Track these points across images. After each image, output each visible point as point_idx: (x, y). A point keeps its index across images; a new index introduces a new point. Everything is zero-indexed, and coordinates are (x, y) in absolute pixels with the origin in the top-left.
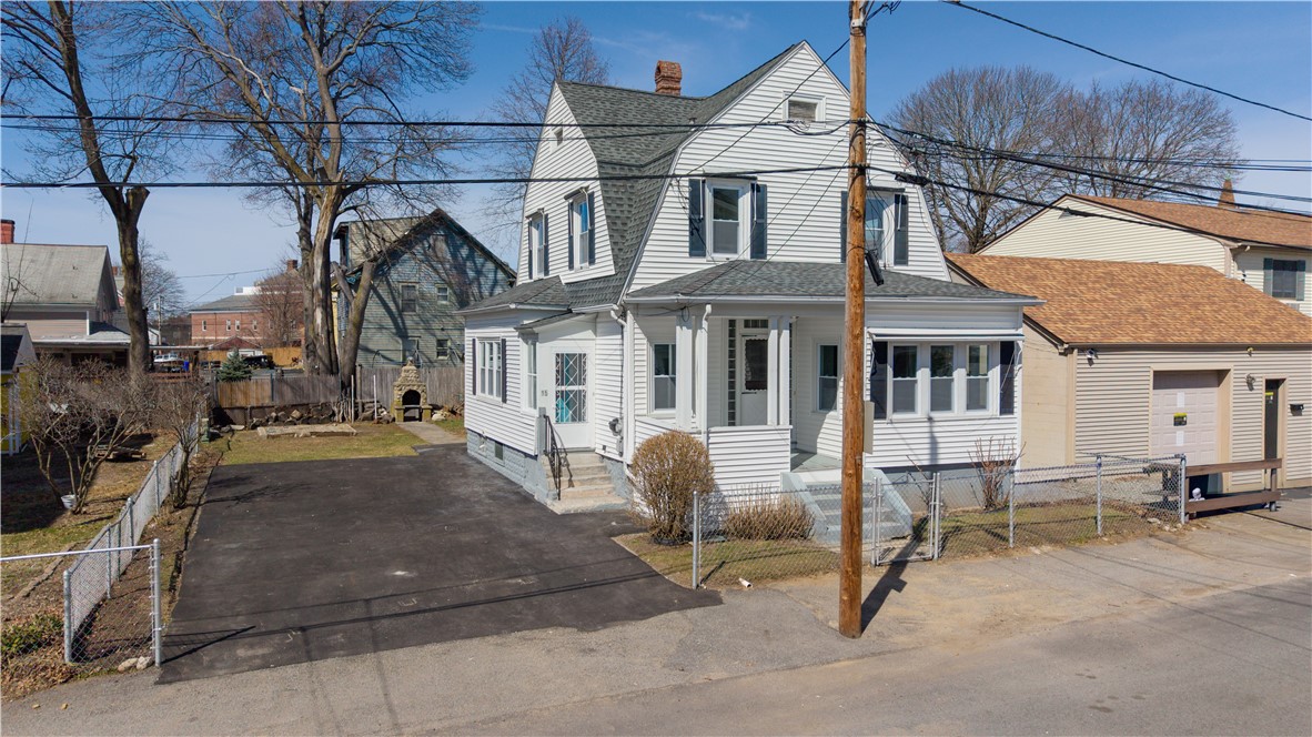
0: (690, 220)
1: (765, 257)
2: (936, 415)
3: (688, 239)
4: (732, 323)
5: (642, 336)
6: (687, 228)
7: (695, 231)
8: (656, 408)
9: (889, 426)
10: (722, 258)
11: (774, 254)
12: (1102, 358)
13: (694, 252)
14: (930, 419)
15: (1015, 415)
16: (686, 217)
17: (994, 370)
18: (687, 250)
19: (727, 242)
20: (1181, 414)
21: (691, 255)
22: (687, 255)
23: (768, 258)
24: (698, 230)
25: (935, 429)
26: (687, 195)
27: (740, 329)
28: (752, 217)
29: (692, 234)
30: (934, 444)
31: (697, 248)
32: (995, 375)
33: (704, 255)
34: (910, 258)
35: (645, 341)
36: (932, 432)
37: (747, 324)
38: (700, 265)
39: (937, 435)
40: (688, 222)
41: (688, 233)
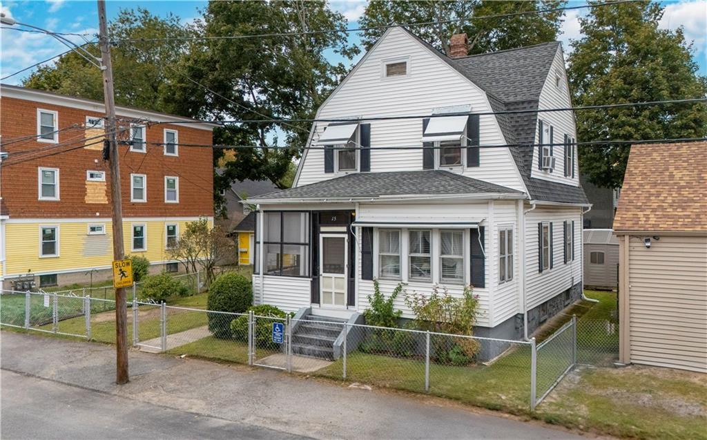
0: (325, 151)
1: (369, 170)
10: (343, 173)
11: (374, 167)
18: (324, 170)
21: (326, 172)
22: (324, 173)
23: (372, 171)
29: (326, 159)
31: (329, 168)
32: (466, 255)
33: (333, 172)
34: (481, 162)
38: (330, 176)
40: (323, 153)
41: (323, 160)
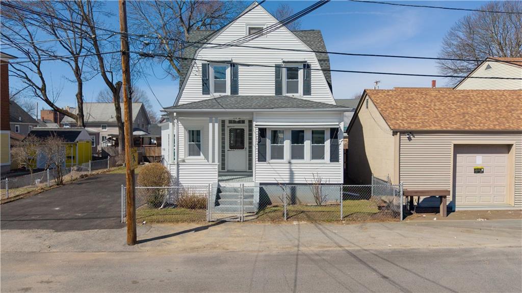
0: (203, 80)
1: (238, 94)
2: (293, 161)
3: (201, 87)
4: (223, 122)
5: (182, 127)
6: (201, 83)
7: (205, 85)
8: (189, 156)
9: (268, 165)
10: (217, 95)
11: (241, 93)
12: (417, 137)
13: (204, 93)
14: (290, 163)
15: (340, 163)
16: (201, 79)
17: (327, 141)
18: (202, 92)
19: (220, 87)
20: (479, 167)
21: (203, 94)
22: (202, 94)
23: (239, 94)
24: (206, 84)
25: (292, 167)
26: (201, 70)
27: (227, 124)
28: (231, 78)
29: (203, 85)
30: (292, 174)
31: (206, 90)
32: (327, 144)
33: (209, 94)
34: (312, 92)
35: (183, 129)
36: (290, 168)
37: (230, 122)
38: (207, 97)
39: (293, 170)
40: (201, 81)
41: (201, 85)
